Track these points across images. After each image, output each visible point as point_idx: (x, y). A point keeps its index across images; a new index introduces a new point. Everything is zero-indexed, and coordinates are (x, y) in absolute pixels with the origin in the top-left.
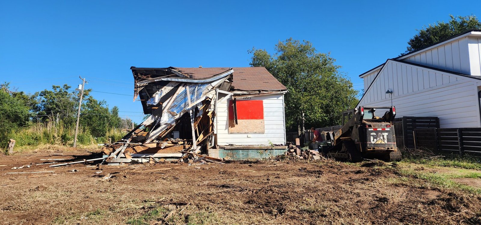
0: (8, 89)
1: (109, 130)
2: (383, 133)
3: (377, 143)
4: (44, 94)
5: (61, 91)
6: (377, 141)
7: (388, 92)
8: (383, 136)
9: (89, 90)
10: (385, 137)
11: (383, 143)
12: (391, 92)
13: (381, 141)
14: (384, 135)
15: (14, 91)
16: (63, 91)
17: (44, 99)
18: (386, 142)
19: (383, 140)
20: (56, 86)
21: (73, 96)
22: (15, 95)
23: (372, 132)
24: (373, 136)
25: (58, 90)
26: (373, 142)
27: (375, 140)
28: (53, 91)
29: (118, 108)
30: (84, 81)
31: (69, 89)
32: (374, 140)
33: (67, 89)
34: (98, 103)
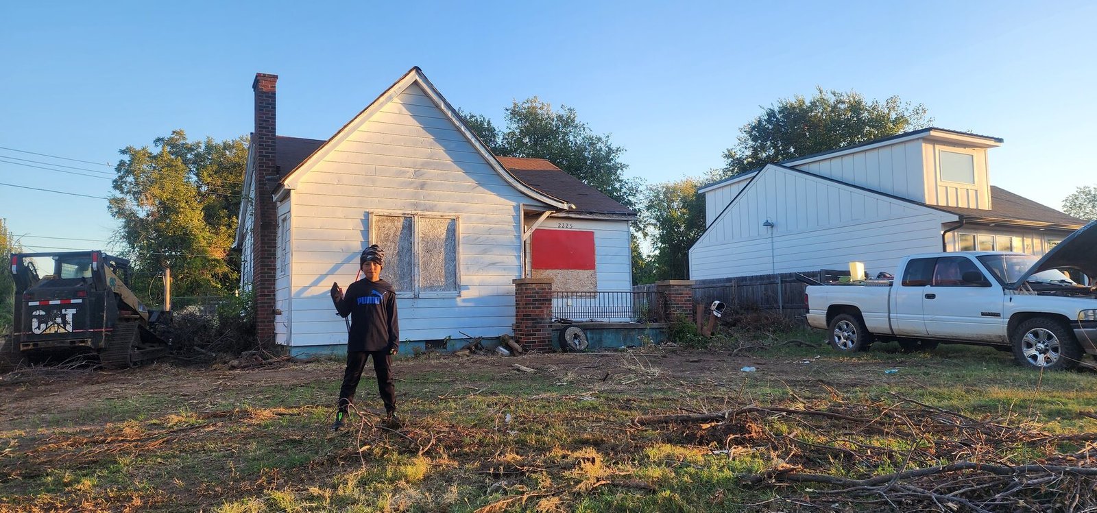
2: (63, 310)
3: (48, 331)
6: (46, 329)
7: (765, 225)
8: (64, 317)
10: (69, 318)
11: (62, 330)
12: (772, 225)
13: (56, 328)
14: (65, 314)
18: (69, 328)
19: (62, 325)
23: (36, 308)
24: (38, 317)
26: (37, 332)
27: (43, 326)
32: (39, 328)
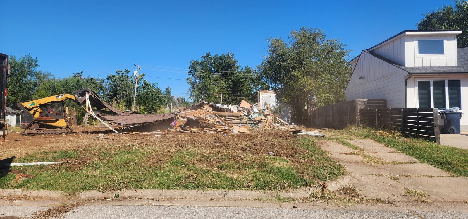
0: (82, 77)
1: (159, 108)
4: (110, 77)
5: (123, 75)
7: (361, 78)
9: (143, 75)
12: (364, 78)
15: (86, 78)
16: (124, 75)
17: (110, 82)
20: (119, 70)
21: (131, 79)
22: (87, 81)
25: (120, 74)
28: (117, 75)
29: (171, 88)
30: (138, 67)
31: (129, 73)
33: (127, 73)
34: (152, 85)
